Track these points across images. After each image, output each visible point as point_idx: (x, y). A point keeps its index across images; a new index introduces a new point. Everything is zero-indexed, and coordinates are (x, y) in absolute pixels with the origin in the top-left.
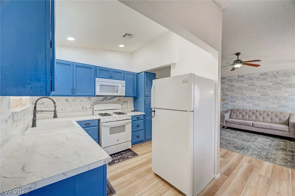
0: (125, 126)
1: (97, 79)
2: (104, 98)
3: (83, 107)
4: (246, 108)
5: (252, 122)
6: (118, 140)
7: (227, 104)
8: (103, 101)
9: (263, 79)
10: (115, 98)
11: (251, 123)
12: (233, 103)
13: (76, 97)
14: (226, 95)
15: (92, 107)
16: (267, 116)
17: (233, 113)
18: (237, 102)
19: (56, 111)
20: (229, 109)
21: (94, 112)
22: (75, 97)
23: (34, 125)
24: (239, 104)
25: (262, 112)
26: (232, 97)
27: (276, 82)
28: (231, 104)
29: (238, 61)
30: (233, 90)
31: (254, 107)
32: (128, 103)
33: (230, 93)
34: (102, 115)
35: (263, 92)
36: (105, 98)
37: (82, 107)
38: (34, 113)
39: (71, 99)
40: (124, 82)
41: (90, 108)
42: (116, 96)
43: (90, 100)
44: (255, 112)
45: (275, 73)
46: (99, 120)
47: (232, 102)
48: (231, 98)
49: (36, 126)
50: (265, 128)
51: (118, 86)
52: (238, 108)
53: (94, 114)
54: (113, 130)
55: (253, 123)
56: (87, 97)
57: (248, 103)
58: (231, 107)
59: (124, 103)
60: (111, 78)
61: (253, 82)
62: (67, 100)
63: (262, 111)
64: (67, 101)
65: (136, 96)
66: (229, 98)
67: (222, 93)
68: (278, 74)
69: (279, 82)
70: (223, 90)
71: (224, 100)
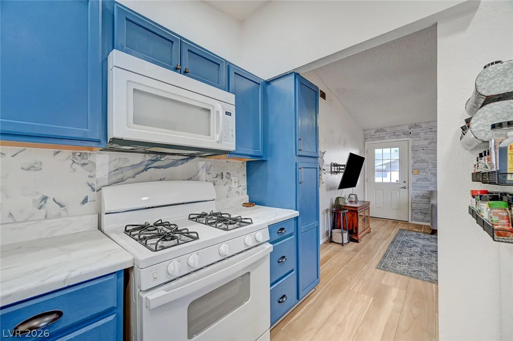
0: (248, 275)
3: (45, 199)
7: (425, 179)
8: (146, 169)
15: (92, 195)
21: (105, 218)
28: (434, 179)
33: (432, 156)
34: (140, 232)
36: (155, 161)
37: (39, 197)
41: (85, 201)
43: (84, 164)
46: (127, 273)
51: (209, 111)
53: (105, 227)
59: (219, 179)
60: (180, 72)
65: (262, 154)
66: (430, 167)
67: (413, 158)
70: (415, 151)
71: (417, 171)
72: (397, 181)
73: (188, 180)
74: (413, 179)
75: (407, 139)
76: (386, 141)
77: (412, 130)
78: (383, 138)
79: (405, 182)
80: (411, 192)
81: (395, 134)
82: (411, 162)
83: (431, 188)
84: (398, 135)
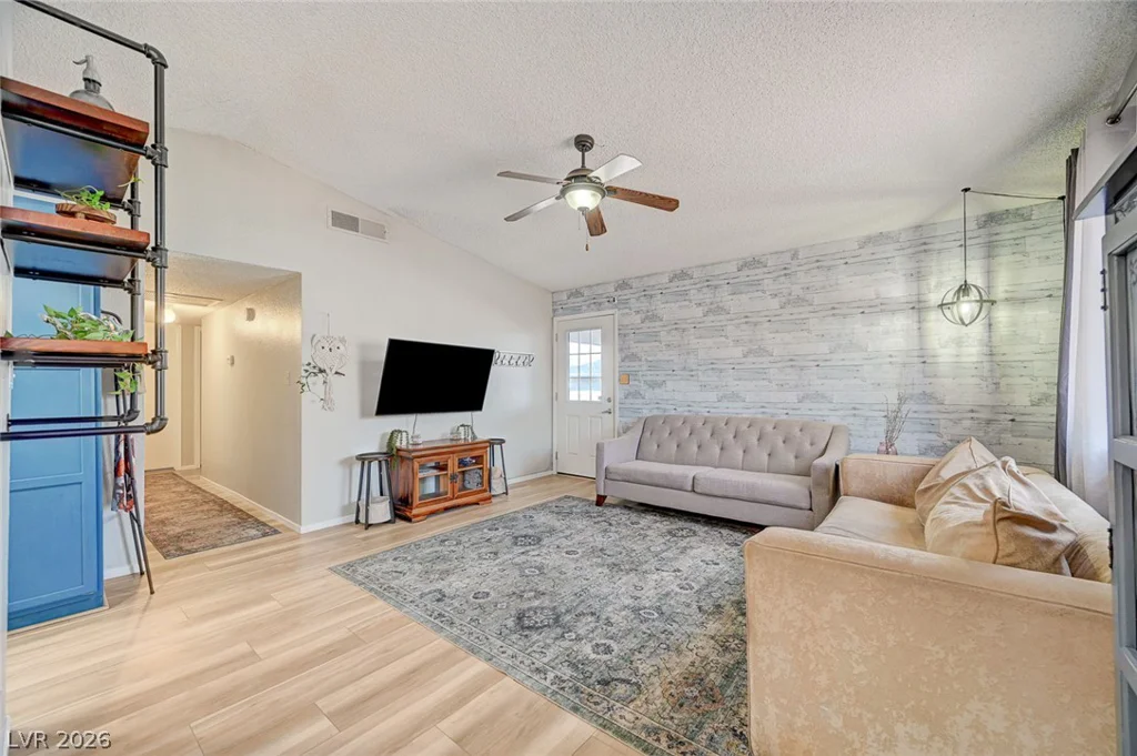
4: (699, 409)
5: (690, 471)
7: (637, 394)
9: (748, 284)
11: (687, 477)
12: (657, 391)
14: (634, 357)
16: (756, 443)
17: (647, 434)
18: (670, 385)
20: (640, 418)
24: (685, 396)
25: (744, 427)
26: (653, 367)
27: (790, 294)
28: (649, 394)
30: (654, 336)
31: (725, 404)
33: (646, 346)
35: (751, 341)
44: (723, 425)
45: (787, 258)
47: (653, 385)
48: (650, 368)
52: (673, 412)
55: (694, 478)
57: (704, 386)
58: (651, 410)
61: (719, 299)
63: (745, 419)
66: (644, 368)
67: (621, 350)
68: (795, 262)
69: (800, 293)
70: (623, 336)
71: (626, 378)
72: (600, 398)
74: (619, 395)
75: (610, 312)
76: (585, 315)
77: (620, 293)
78: (577, 310)
79: (609, 401)
80: (618, 419)
81: (596, 302)
82: (618, 359)
83: (646, 413)
84: (600, 304)
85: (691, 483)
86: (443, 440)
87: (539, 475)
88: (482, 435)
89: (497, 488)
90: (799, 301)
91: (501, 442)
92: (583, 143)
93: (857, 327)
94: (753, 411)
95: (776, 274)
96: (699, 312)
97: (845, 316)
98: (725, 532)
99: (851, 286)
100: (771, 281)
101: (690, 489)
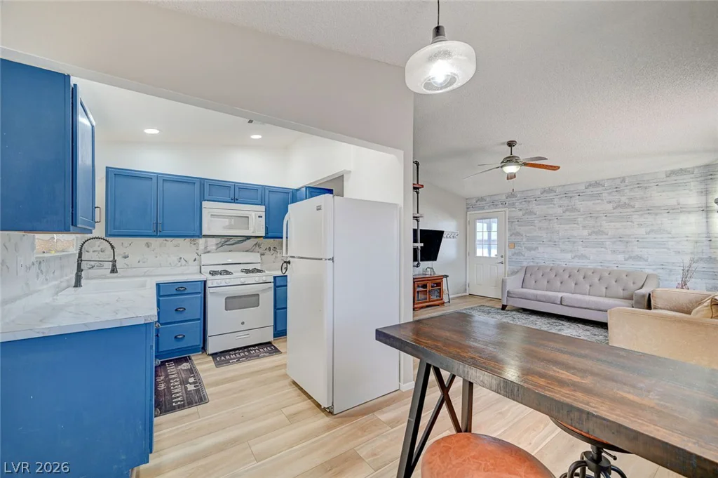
0: (258, 295)
1: (205, 204)
2: (223, 240)
3: (181, 258)
5: (560, 295)
6: (243, 323)
7: (519, 254)
8: (222, 246)
9: (592, 196)
10: (248, 241)
11: (557, 297)
12: (533, 252)
13: (167, 239)
14: (518, 234)
16: (598, 281)
17: (528, 275)
18: (541, 249)
19: (115, 261)
20: (522, 267)
21: (202, 267)
22: (164, 239)
23: (78, 284)
24: (547, 255)
25: (590, 273)
26: (529, 239)
27: (620, 202)
28: (527, 254)
29: (510, 160)
30: (531, 223)
31: (576, 260)
32: (278, 251)
33: (526, 228)
34: (213, 273)
35: (594, 227)
36: (227, 241)
37: (178, 258)
38: (78, 264)
39: (156, 242)
40: (263, 208)
41: (195, 260)
42: (248, 238)
43: (195, 244)
44: (576, 271)
45: (618, 182)
46: (205, 282)
47: (530, 249)
49: (80, 286)
50: (585, 306)
51: (248, 217)
52: (543, 264)
53: (202, 272)
54: (233, 303)
55: (562, 298)
56: (188, 239)
57: (563, 251)
58: (529, 263)
59: (267, 252)
60: (234, 200)
61: (573, 204)
62: (148, 245)
63: (590, 269)
64: (148, 247)
66: (524, 240)
67: (509, 230)
68: (623, 184)
69: (627, 201)
70: (511, 223)
71: (513, 245)
72: (496, 255)
73: (247, 251)
74: (508, 253)
75: (503, 210)
76: (486, 211)
77: (509, 199)
78: (483, 208)
79: (502, 257)
80: (507, 267)
81: (494, 204)
82: (508, 234)
83: (525, 264)
84: (496, 205)
85: (559, 300)
86: (419, 275)
87: (460, 295)
88: (439, 273)
89: (445, 299)
90: (625, 206)
91: (447, 276)
92: (511, 144)
93: (665, 221)
94: (595, 265)
95: (610, 191)
96: (560, 211)
97: (656, 214)
98: (580, 325)
99: (660, 198)
100: (606, 194)
101: (559, 303)
